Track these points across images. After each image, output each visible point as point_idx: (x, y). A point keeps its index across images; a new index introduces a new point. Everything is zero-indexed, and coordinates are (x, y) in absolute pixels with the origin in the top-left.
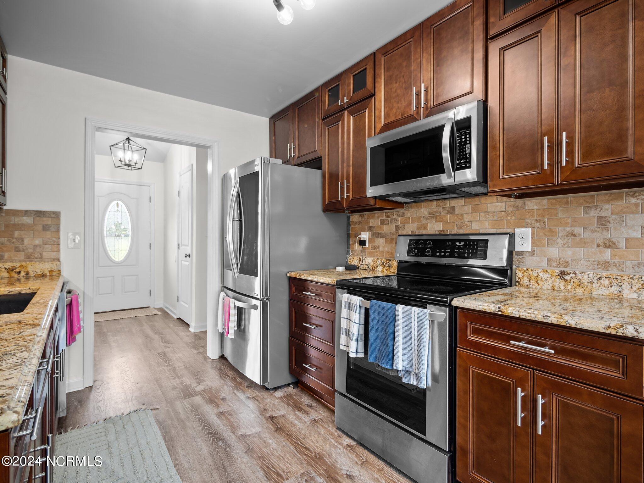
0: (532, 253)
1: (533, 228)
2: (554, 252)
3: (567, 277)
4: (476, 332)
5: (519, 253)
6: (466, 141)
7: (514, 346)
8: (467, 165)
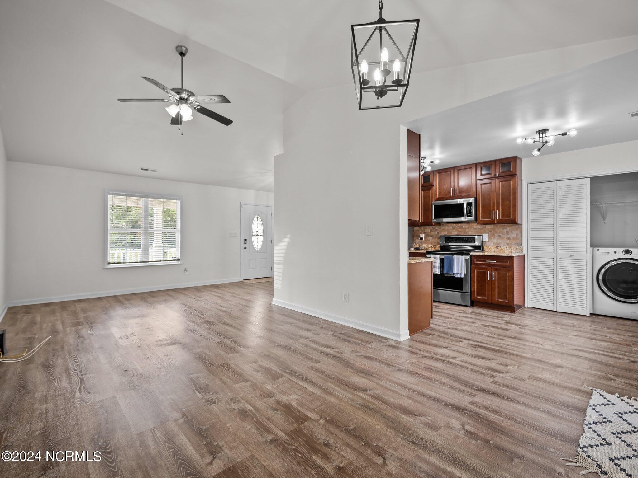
0: (489, 241)
1: (489, 234)
2: (495, 241)
3: (498, 248)
4: (477, 261)
5: (484, 241)
6: (471, 209)
7: (487, 262)
8: (471, 215)
